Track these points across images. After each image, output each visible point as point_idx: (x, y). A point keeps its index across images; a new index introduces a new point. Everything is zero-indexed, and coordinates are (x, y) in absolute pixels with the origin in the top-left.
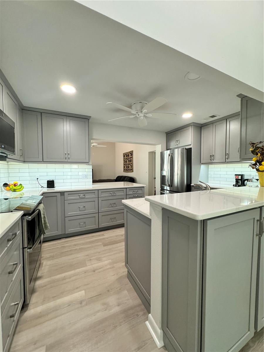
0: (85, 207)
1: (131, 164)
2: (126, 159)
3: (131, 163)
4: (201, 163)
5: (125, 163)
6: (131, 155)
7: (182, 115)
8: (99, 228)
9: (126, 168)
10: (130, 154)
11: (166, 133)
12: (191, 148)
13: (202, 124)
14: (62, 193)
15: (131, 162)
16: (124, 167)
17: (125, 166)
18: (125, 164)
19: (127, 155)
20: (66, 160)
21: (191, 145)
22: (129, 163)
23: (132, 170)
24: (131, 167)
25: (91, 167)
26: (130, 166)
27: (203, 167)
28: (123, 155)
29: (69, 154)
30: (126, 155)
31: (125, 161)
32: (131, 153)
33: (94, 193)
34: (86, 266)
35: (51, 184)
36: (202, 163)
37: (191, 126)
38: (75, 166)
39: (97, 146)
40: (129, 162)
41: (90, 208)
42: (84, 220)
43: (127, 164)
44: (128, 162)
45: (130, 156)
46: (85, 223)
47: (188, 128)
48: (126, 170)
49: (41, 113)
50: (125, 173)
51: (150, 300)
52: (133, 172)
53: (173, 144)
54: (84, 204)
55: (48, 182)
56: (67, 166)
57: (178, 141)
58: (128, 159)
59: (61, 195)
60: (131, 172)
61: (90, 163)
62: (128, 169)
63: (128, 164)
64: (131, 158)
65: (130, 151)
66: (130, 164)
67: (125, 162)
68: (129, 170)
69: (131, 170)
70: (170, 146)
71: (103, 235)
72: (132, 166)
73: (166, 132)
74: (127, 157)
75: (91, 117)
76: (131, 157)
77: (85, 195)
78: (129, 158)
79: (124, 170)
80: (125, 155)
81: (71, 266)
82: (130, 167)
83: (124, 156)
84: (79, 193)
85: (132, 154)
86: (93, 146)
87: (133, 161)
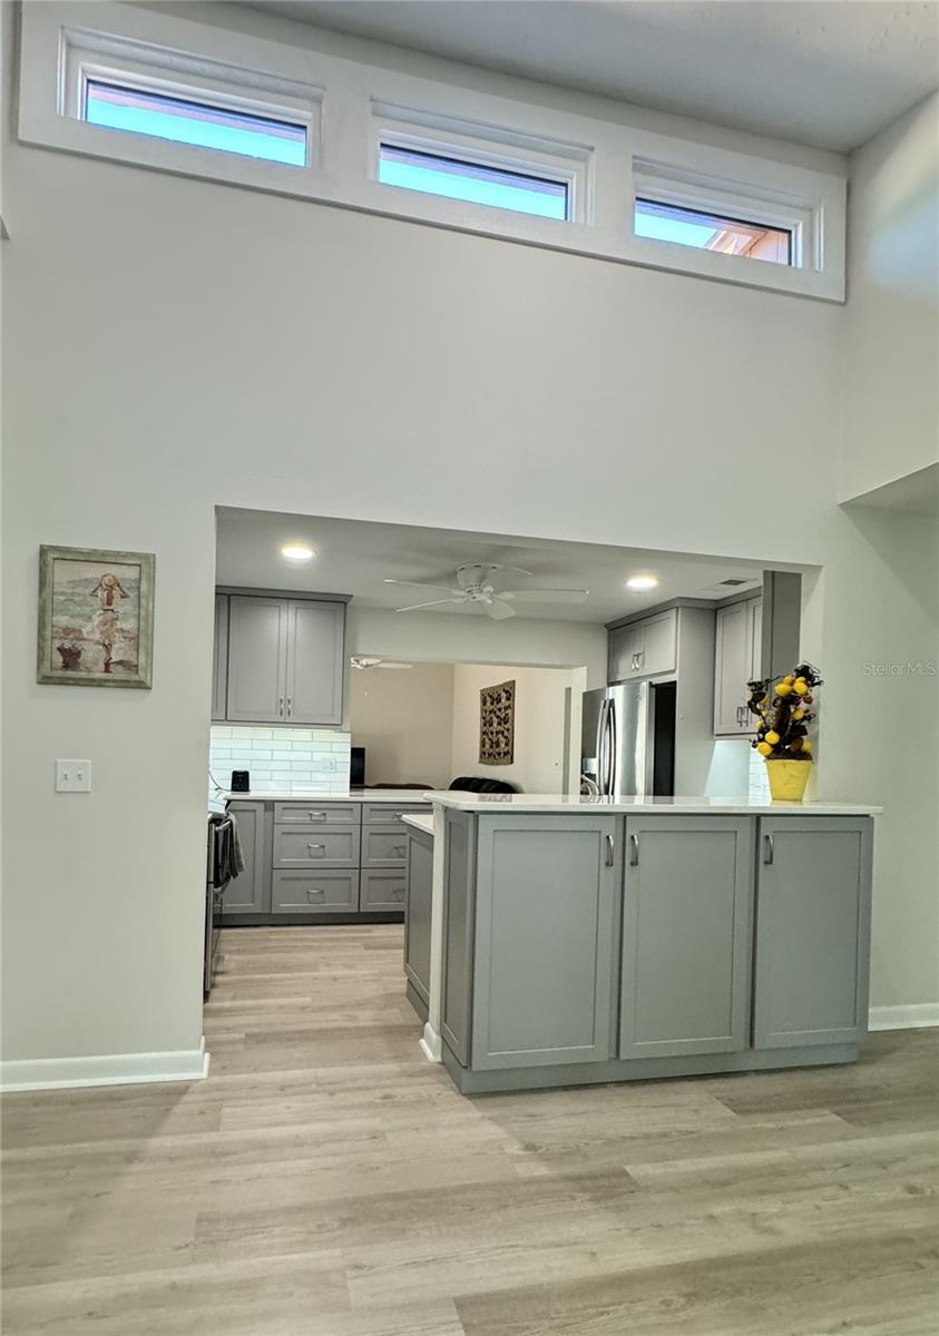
0: (323, 847)
1: (506, 733)
2: (491, 712)
3: (508, 730)
4: (716, 733)
5: (485, 729)
6: (508, 699)
7: (626, 582)
8: (359, 913)
9: (487, 746)
10: (504, 695)
11: (606, 626)
12: (675, 683)
13: (716, 601)
14: (269, 805)
15: (505, 723)
16: (483, 744)
17: (487, 740)
18: (484, 733)
19: (495, 696)
20: (283, 717)
21: (674, 671)
22: (500, 728)
23: (508, 757)
24: (507, 745)
25: (348, 737)
26: (502, 739)
27: (721, 746)
28: (482, 695)
29: (289, 701)
30: (491, 697)
31: (488, 718)
32: (509, 690)
33: (349, 812)
34: (318, 971)
35: (240, 781)
36: (718, 735)
37: (674, 610)
38: (305, 734)
39: (381, 665)
40: (499, 724)
41: (339, 853)
42: (320, 884)
43: (492, 733)
44: (495, 725)
45: (503, 700)
46: (322, 892)
47: (665, 615)
48: (490, 755)
49: (229, 596)
50: (485, 766)
51: (428, 998)
52: (512, 762)
53: (626, 668)
54: (322, 839)
55: (235, 773)
56: (281, 733)
57: (638, 655)
58: (498, 713)
59: (266, 810)
60: (505, 764)
61: (347, 726)
62: (497, 750)
63: (497, 733)
64: (506, 708)
65: (505, 684)
66: (503, 733)
67: (485, 725)
68: (499, 754)
69: (505, 754)
70: (617, 673)
71: (369, 931)
72: (510, 742)
73: (607, 622)
74: (492, 704)
75: (351, 596)
76: (507, 703)
77: (325, 814)
78: (500, 710)
79: (483, 753)
80: (488, 698)
81: (284, 968)
82: (503, 745)
83: (484, 702)
84: (310, 809)
85: (510, 696)
86: (368, 665)
87: (513, 721)
